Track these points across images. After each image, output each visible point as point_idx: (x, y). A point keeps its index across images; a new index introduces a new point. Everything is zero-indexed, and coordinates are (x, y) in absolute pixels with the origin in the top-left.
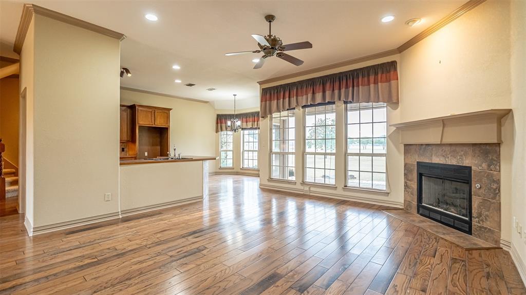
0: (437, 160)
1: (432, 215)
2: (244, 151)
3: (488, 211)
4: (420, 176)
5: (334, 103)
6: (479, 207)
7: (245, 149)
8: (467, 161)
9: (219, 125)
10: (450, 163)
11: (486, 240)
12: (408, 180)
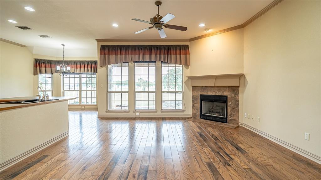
0: (210, 93)
1: (208, 118)
2: (64, 91)
3: (234, 112)
4: (201, 101)
5: (155, 62)
6: (231, 111)
7: (65, 89)
8: (226, 94)
9: (38, 68)
10: (217, 95)
11: (233, 124)
12: (194, 103)
